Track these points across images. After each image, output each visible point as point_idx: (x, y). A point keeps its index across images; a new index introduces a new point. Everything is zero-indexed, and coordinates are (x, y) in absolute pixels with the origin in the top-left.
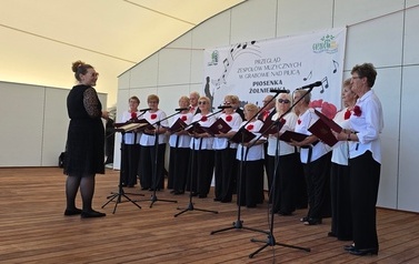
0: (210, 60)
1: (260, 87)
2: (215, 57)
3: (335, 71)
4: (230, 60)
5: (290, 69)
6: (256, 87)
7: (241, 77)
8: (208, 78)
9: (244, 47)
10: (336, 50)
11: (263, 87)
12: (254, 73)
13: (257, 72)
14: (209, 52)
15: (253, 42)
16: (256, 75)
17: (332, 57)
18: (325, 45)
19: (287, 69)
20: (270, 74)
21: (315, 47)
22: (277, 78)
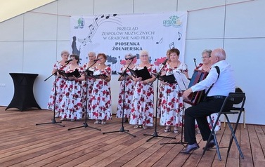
0: (77, 25)
1: (121, 46)
2: (81, 23)
3: (179, 39)
4: (95, 26)
5: (146, 36)
6: (118, 46)
7: (105, 38)
8: (74, 38)
9: (107, 17)
10: (180, 26)
11: (124, 46)
12: (116, 36)
13: (119, 36)
14: (75, 18)
15: (115, 15)
16: (118, 38)
17: (178, 30)
18: (173, 22)
19: (143, 35)
20: (129, 38)
21: (165, 22)
22: (136, 41)
